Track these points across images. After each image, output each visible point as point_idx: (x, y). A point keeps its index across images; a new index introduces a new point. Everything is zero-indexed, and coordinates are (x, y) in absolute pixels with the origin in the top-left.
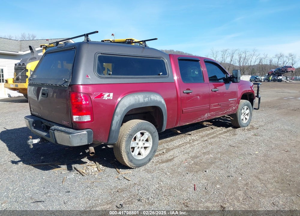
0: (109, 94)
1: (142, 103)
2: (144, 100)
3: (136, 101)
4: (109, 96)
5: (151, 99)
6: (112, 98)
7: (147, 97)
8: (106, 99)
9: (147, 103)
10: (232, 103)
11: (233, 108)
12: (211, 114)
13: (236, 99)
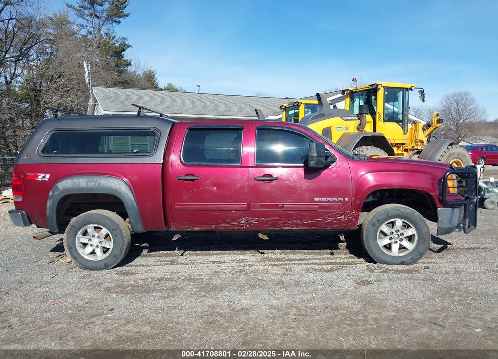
0: (44, 175)
1: (83, 189)
2: (87, 185)
3: (73, 185)
4: (44, 177)
5: (99, 184)
6: (47, 180)
7: (93, 182)
8: (41, 180)
9: (90, 189)
10: (329, 208)
11: (341, 219)
12: (258, 220)
13: (346, 200)
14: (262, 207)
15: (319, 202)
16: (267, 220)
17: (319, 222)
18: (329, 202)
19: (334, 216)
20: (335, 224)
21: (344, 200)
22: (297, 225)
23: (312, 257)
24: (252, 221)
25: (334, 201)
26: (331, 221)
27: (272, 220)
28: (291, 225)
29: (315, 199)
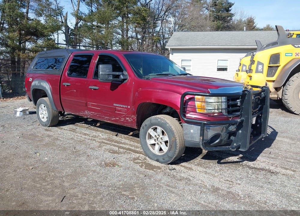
2: (38, 84)
3: (35, 84)
6: (31, 81)
10: (120, 111)
11: (128, 120)
12: (92, 113)
16: (95, 113)
17: (118, 120)
19: (124, 117)
20: (125, 123)
21: (128, 107)
22: (109, 120)
24: (90, 114)
25: (123, 107)
26: (124, 121)
27: (98, 114)
28: (107, 119)
29: (114, 105)
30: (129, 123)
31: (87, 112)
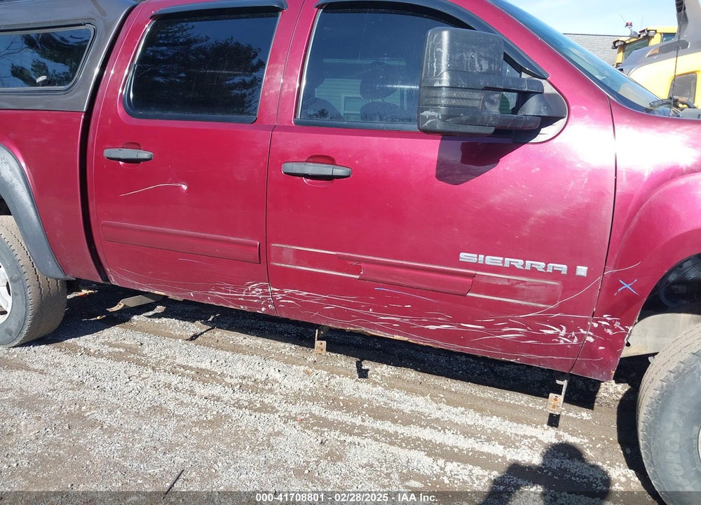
10: (510, 291)
11: (556, 336)
12: (292, 294)
13: (582, 271)
14: (300, 257)
15: (476, 266)
16: (317, 298)
17: (475, 334)
18: (512, 270)
19: (527, 323)
20: (530, 349)
21: (572, 270)
22: (406, 329)
23: (494, 423)
24: (279, 296)
25: (533, 270)
26: (519, 338)
27: (331, 302)
28: (389, 326)
29: (464, 256)
30: (562, 350)
31: (263, 287)
